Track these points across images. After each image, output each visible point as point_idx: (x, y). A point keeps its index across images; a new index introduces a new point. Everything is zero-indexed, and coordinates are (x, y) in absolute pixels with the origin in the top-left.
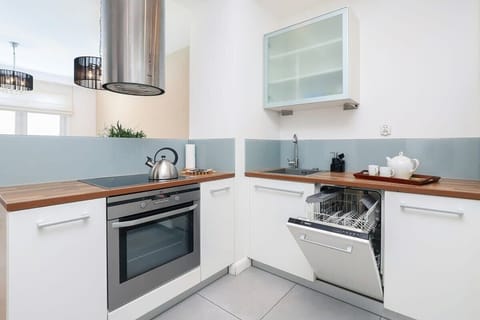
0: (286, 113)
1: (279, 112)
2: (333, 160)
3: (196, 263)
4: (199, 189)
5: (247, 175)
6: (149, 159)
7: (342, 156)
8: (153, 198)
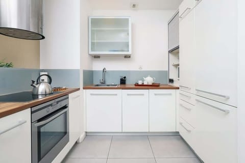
0: (97, 57)
1: (93, 56)
2: (121, 79)
3: (68, 141)
4: (68, 98)
5: (84, 89)
6: (33, 82)
7: (125, 77)
8: (51, 105)
